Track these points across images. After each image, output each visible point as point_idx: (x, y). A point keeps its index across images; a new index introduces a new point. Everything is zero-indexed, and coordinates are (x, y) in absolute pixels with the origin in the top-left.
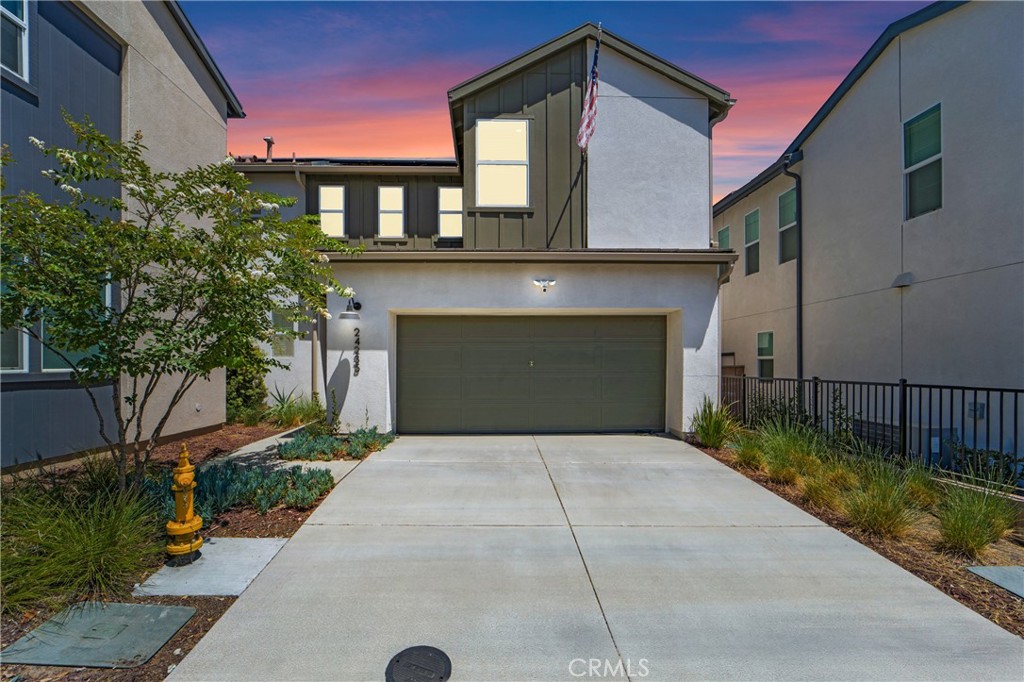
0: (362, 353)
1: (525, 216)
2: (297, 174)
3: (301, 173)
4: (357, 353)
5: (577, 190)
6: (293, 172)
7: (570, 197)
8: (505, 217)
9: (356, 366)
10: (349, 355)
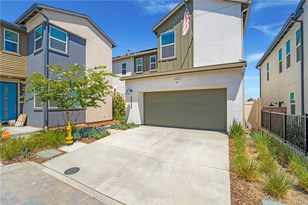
0: (133, 103)
1: (174, 60)
2: (131, 57)
3: (132, 57)
4: (131, 103)
5: (190, 49)
6: (130, 57)
7: (188, 51)
8: (169, 61)
9: (131, 106)
10: (130, 103)
